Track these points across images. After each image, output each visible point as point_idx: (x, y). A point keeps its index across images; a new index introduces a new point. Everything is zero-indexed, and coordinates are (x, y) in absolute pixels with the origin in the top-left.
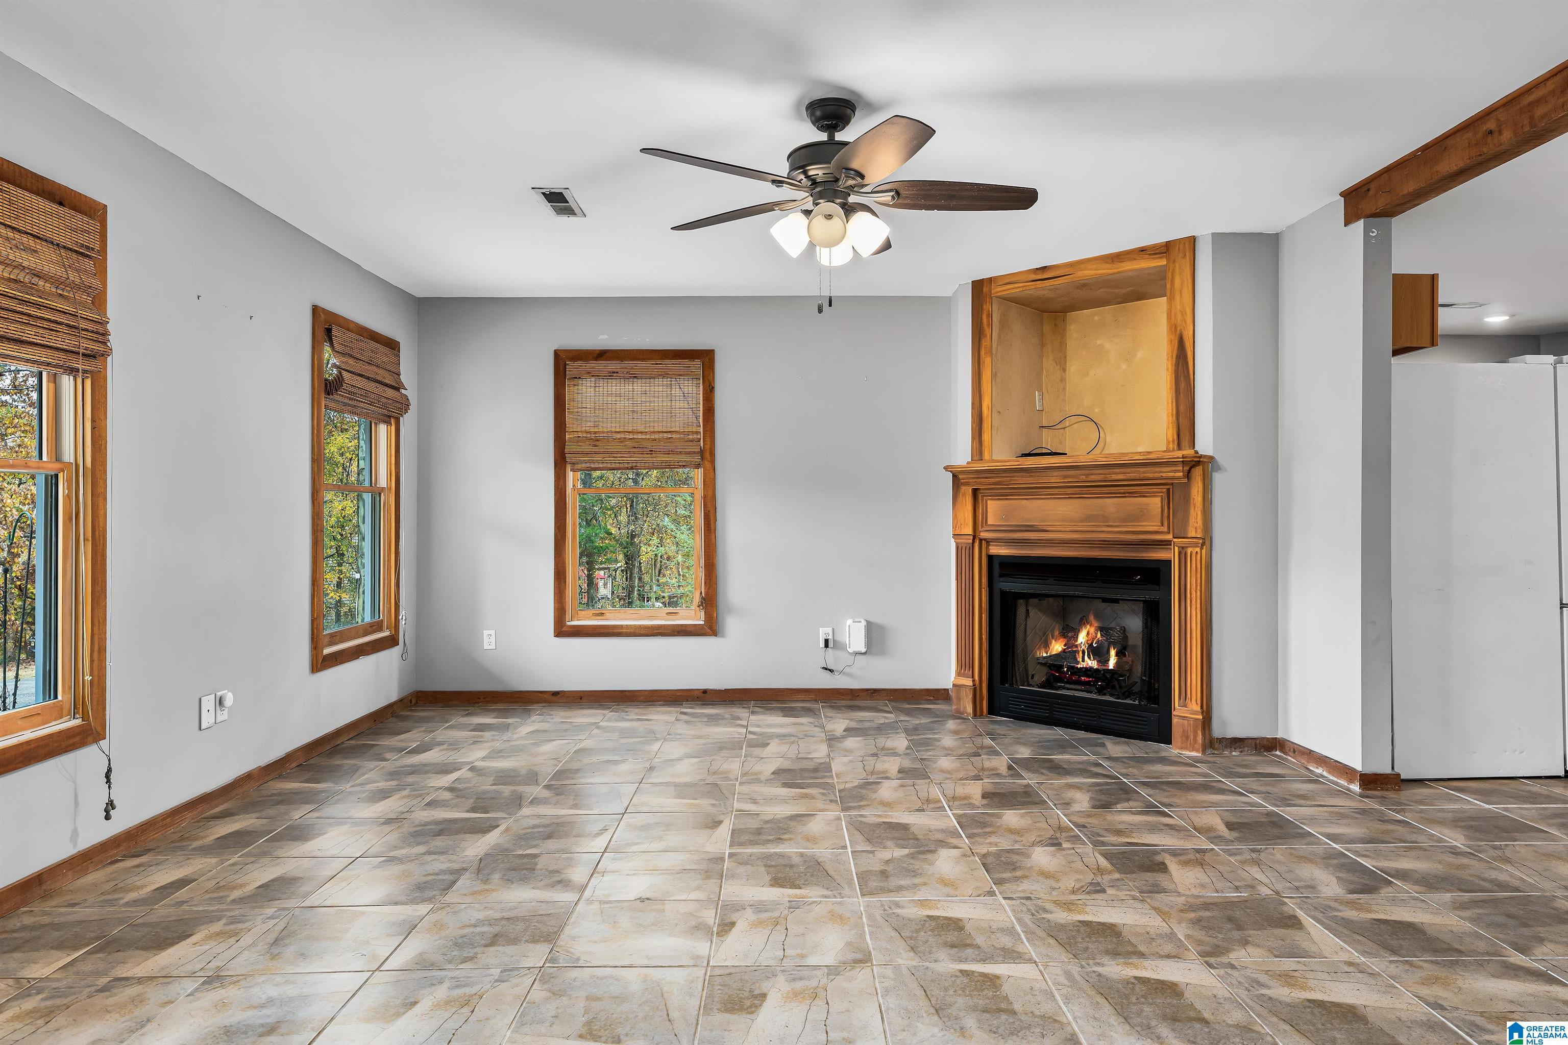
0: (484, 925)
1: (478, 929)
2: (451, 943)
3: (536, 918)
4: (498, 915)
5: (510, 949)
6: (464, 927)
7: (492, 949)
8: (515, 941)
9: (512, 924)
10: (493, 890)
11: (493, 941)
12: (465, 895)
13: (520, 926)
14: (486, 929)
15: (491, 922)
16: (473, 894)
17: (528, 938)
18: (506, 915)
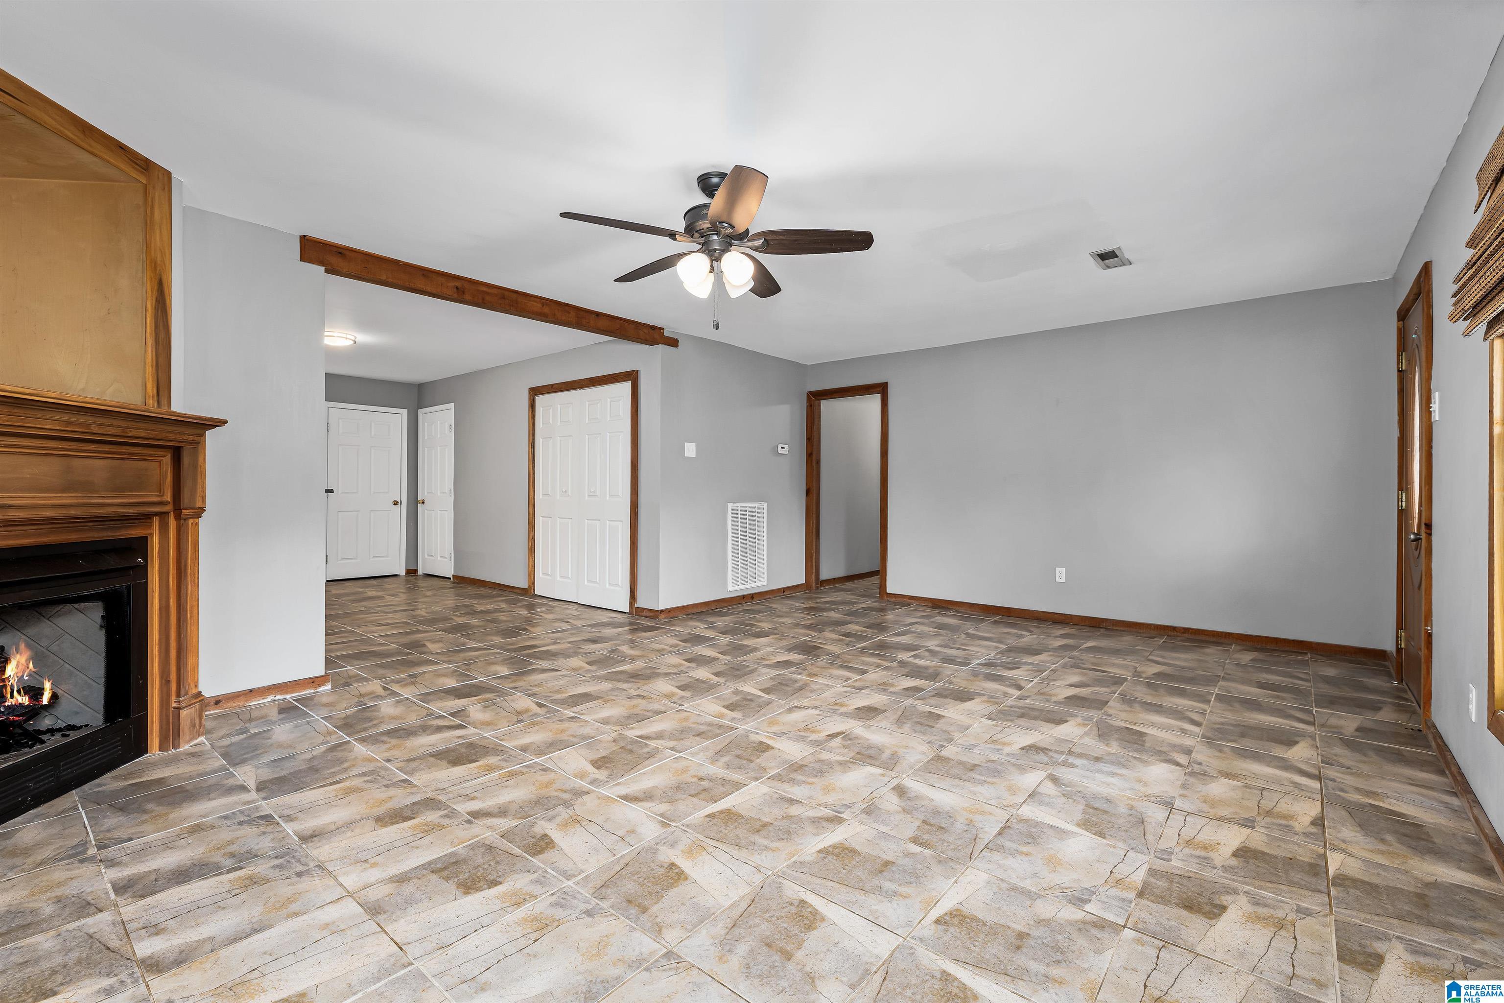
0: (979, 780)
1: (983, 778)
2: (1003, 775)
3: (941, 773)
4: (967, 784)
5: (964, 759)
6: (993, 783)
7: (976, 762)
8: (961, 763)
9: (959, 775)
10: (966, 810)
11: (973, 767)
12: (991, 814)
13: (953, 771)
14: (978, 777)
15: (973, 780)
16: (983, 813)
17: (952, 762)
18: (961, 783)
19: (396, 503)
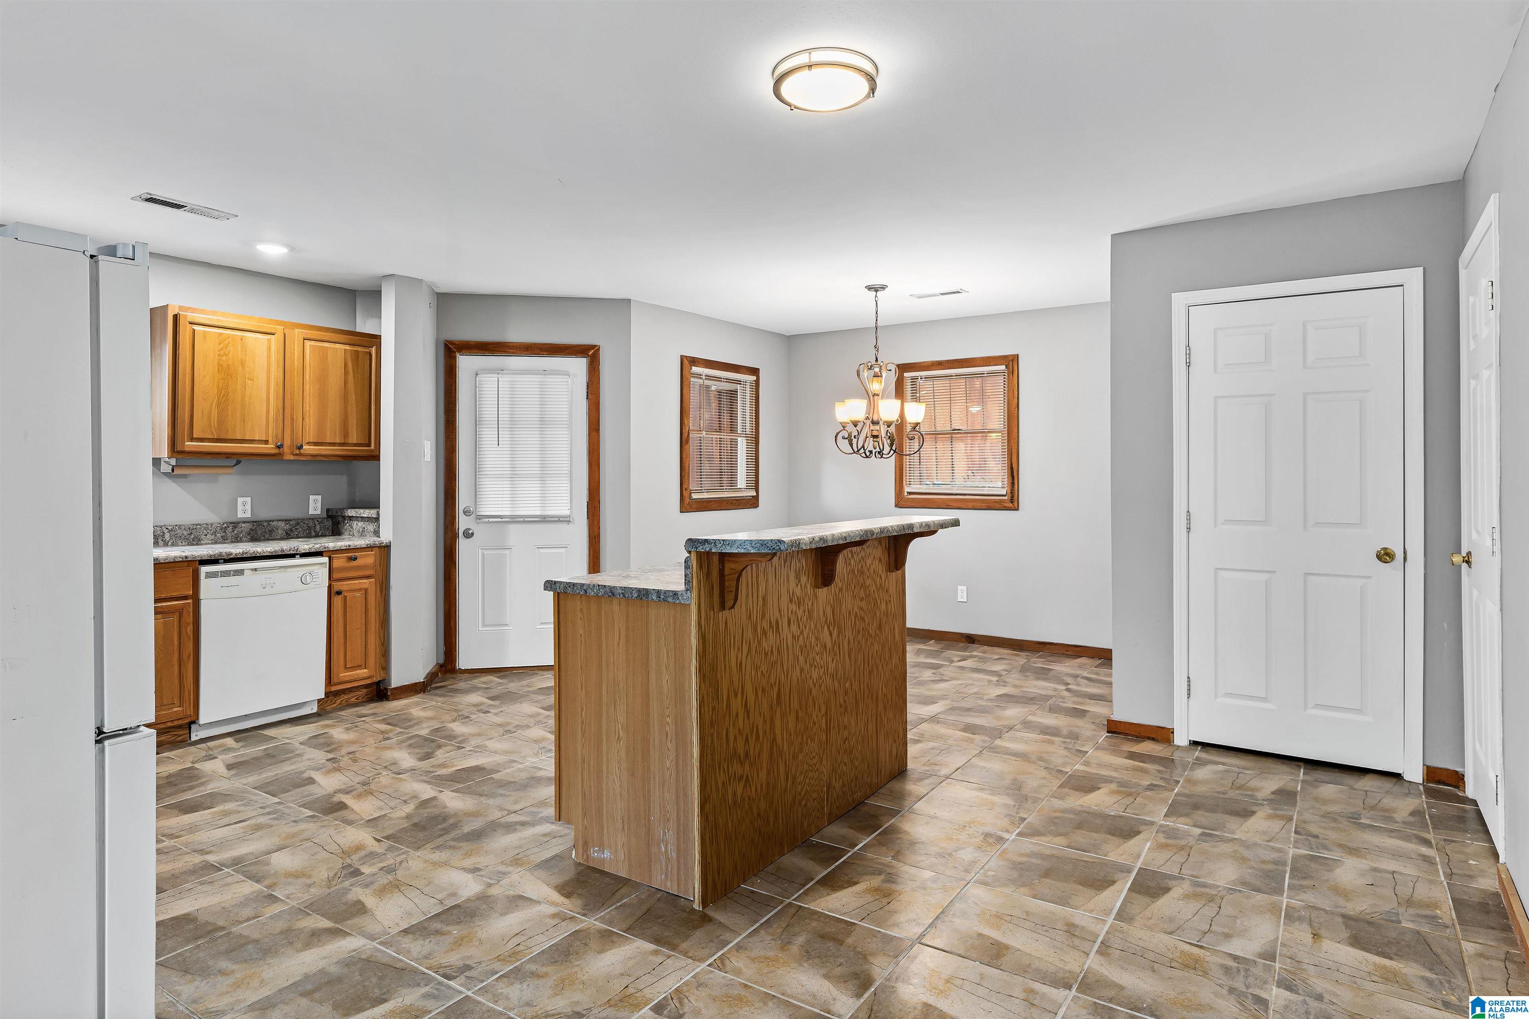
19: (1385, 556)
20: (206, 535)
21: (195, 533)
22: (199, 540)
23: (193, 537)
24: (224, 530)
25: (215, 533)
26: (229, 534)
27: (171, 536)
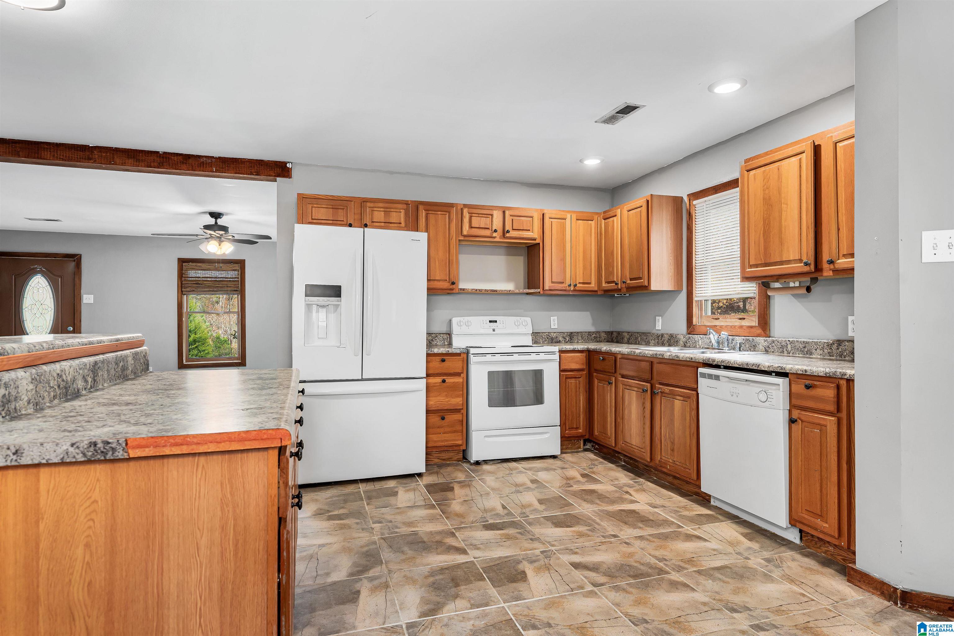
20: (816, 350)
21: (808, 347)
22: (811, 354)
23: (806, 350)
24: (830, 345)
25: (823, 349)
26: (834, 351)
27: (792, 347)
